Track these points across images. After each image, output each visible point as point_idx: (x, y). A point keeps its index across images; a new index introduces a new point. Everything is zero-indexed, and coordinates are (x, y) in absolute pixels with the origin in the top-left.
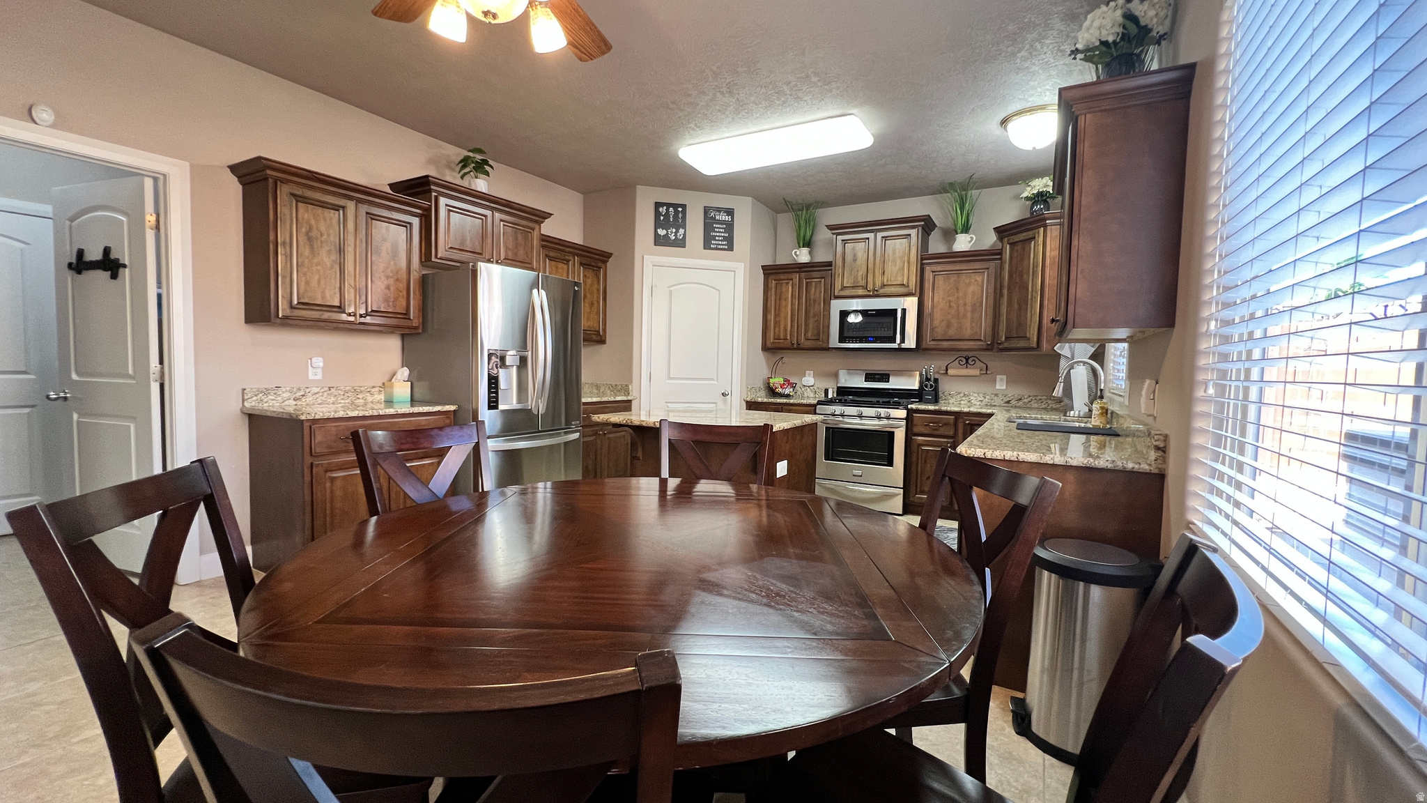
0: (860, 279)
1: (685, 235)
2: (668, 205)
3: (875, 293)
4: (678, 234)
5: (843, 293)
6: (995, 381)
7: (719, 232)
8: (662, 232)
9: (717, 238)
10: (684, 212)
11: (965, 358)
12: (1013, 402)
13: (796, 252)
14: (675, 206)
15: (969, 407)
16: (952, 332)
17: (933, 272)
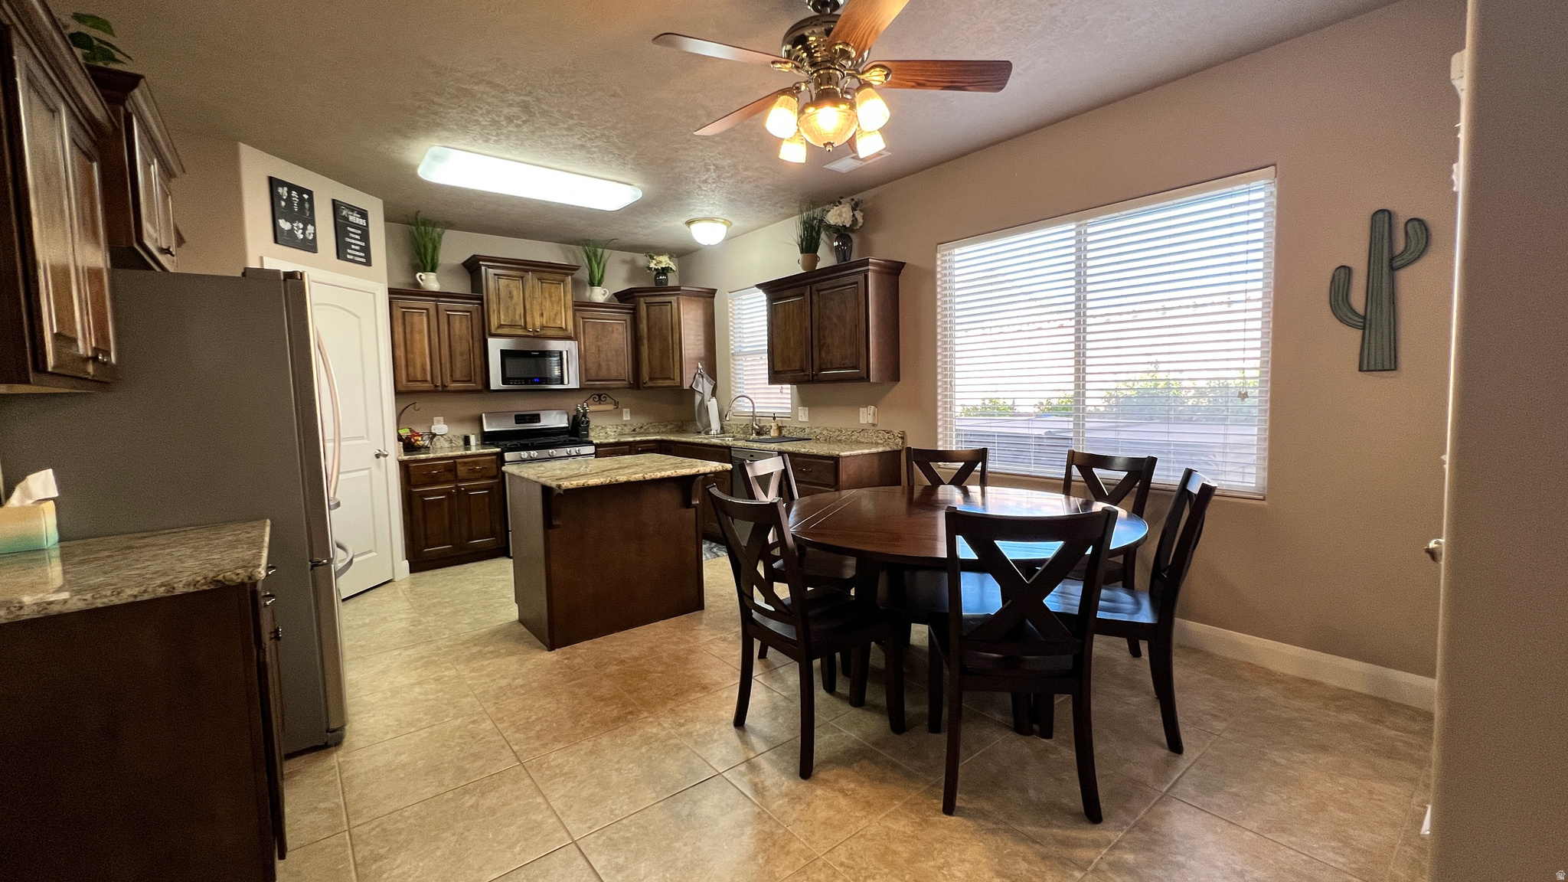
0: (517, 317)
1: (315, 234)
2: (291, 187)
3: (536, 334)
4: (307, 232)
5: (500, 331)
6: (621, 414)
7: (354, 239)
8: (285, 225)
9: (353, 247)
10: (311, 200)
11: (597, 395)
12: (637, 430)
13: (420, 276)
14: (301, 191)
15: (606, 438)
16: (603, 373)
17: (583, 318)
